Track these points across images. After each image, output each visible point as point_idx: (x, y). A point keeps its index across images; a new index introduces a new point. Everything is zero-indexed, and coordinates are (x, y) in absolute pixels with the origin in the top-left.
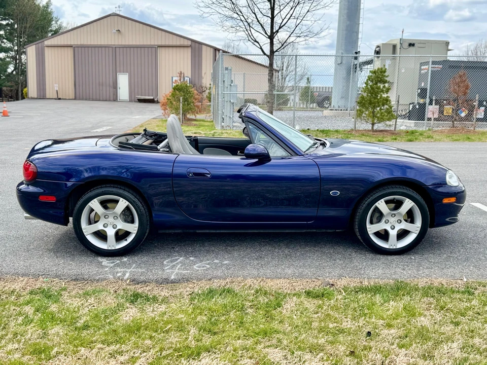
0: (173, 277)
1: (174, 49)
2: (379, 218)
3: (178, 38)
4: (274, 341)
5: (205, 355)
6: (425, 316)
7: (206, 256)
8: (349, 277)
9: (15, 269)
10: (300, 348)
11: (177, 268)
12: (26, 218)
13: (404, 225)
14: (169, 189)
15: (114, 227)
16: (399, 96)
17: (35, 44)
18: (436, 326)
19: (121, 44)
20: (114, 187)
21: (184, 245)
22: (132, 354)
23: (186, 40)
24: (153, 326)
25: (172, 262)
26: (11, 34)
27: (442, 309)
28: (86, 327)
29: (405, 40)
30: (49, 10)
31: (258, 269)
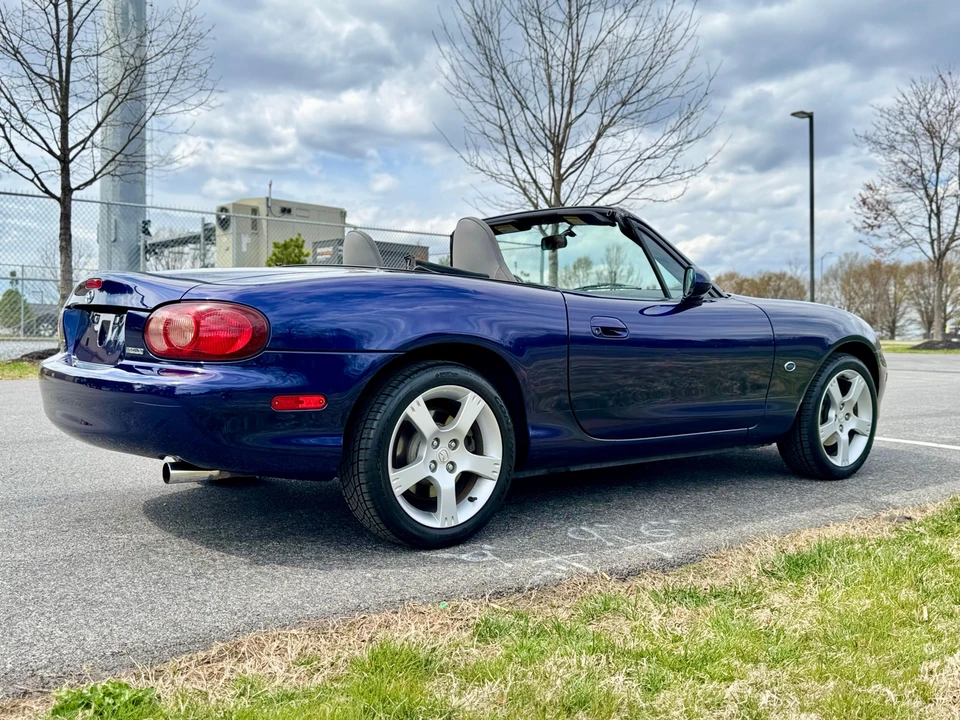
13: (855, 423)
15: (451, 467)
29: (276, 202)
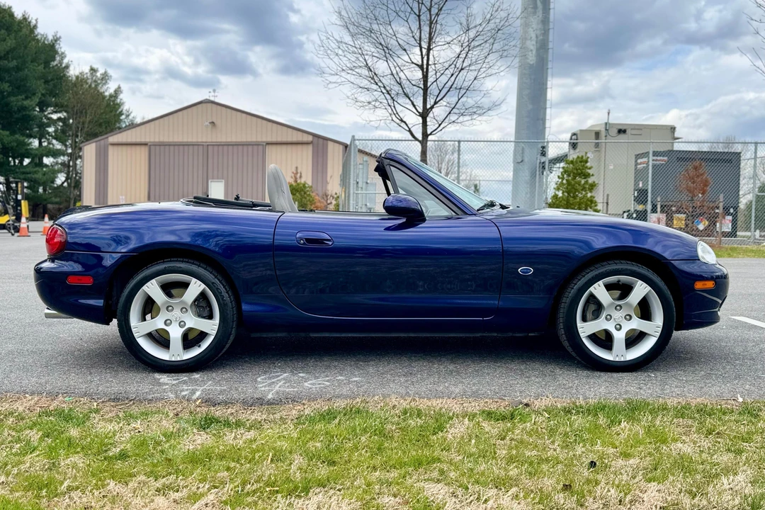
0: (270, 396)
1: (289, 147)
2: (596, 312)
3: (295, 132)
4: (435, 474)
5: (318, 490)
6: (684, 442)
7: (324, 372)
8: (554, 397)
9: (21, 387)
10: (477, 482)
11: (278, 386)
12: (48, 316)
13: (637, 324)
14: (269, 272)
15: (182, 324)
16: (608, 195)
17: (96, 142)
18: (704, 455)
19: (215, 141)
20: (182, 261)
21: (291, 360)
22: (194, 489)
23: (305, 135)
24: (233, 455)
25: (270, 378)
26: (63, 132)
27: (710, 434)
28: (123, 456)
29: (613, 125)
30: (118, 101)
31: (407, 387)
